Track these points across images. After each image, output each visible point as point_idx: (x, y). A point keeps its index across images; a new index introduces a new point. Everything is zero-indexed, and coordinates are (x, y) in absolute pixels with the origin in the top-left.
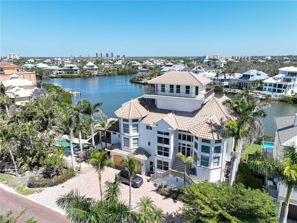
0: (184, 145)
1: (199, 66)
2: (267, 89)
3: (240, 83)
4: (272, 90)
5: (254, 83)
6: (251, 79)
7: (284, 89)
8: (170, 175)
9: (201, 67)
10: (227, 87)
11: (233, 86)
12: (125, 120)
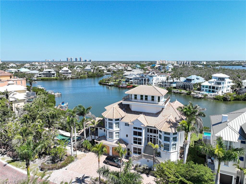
0: (152, 136)
1: (153, 72)
2: (204, 90)
3: (184, 85)
4: (208, 91)
5: (194, 85)
6: (193, 82)
7: (216, 90)
8: (143, 158)
9: (155, 73)
10: (175, 88)
11: (180, 87)
12: (109, 120)
